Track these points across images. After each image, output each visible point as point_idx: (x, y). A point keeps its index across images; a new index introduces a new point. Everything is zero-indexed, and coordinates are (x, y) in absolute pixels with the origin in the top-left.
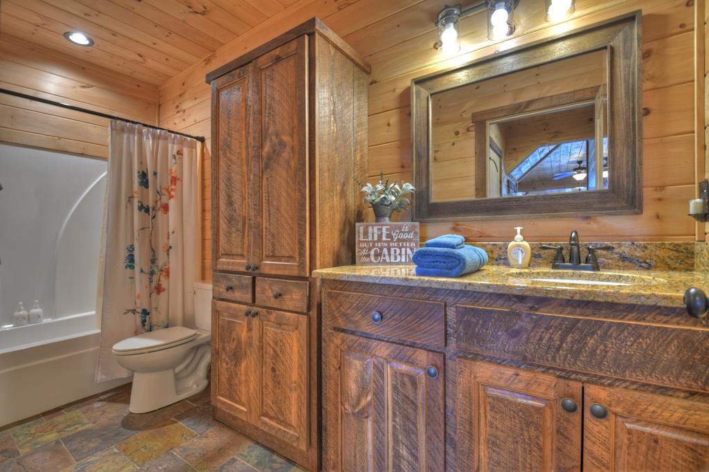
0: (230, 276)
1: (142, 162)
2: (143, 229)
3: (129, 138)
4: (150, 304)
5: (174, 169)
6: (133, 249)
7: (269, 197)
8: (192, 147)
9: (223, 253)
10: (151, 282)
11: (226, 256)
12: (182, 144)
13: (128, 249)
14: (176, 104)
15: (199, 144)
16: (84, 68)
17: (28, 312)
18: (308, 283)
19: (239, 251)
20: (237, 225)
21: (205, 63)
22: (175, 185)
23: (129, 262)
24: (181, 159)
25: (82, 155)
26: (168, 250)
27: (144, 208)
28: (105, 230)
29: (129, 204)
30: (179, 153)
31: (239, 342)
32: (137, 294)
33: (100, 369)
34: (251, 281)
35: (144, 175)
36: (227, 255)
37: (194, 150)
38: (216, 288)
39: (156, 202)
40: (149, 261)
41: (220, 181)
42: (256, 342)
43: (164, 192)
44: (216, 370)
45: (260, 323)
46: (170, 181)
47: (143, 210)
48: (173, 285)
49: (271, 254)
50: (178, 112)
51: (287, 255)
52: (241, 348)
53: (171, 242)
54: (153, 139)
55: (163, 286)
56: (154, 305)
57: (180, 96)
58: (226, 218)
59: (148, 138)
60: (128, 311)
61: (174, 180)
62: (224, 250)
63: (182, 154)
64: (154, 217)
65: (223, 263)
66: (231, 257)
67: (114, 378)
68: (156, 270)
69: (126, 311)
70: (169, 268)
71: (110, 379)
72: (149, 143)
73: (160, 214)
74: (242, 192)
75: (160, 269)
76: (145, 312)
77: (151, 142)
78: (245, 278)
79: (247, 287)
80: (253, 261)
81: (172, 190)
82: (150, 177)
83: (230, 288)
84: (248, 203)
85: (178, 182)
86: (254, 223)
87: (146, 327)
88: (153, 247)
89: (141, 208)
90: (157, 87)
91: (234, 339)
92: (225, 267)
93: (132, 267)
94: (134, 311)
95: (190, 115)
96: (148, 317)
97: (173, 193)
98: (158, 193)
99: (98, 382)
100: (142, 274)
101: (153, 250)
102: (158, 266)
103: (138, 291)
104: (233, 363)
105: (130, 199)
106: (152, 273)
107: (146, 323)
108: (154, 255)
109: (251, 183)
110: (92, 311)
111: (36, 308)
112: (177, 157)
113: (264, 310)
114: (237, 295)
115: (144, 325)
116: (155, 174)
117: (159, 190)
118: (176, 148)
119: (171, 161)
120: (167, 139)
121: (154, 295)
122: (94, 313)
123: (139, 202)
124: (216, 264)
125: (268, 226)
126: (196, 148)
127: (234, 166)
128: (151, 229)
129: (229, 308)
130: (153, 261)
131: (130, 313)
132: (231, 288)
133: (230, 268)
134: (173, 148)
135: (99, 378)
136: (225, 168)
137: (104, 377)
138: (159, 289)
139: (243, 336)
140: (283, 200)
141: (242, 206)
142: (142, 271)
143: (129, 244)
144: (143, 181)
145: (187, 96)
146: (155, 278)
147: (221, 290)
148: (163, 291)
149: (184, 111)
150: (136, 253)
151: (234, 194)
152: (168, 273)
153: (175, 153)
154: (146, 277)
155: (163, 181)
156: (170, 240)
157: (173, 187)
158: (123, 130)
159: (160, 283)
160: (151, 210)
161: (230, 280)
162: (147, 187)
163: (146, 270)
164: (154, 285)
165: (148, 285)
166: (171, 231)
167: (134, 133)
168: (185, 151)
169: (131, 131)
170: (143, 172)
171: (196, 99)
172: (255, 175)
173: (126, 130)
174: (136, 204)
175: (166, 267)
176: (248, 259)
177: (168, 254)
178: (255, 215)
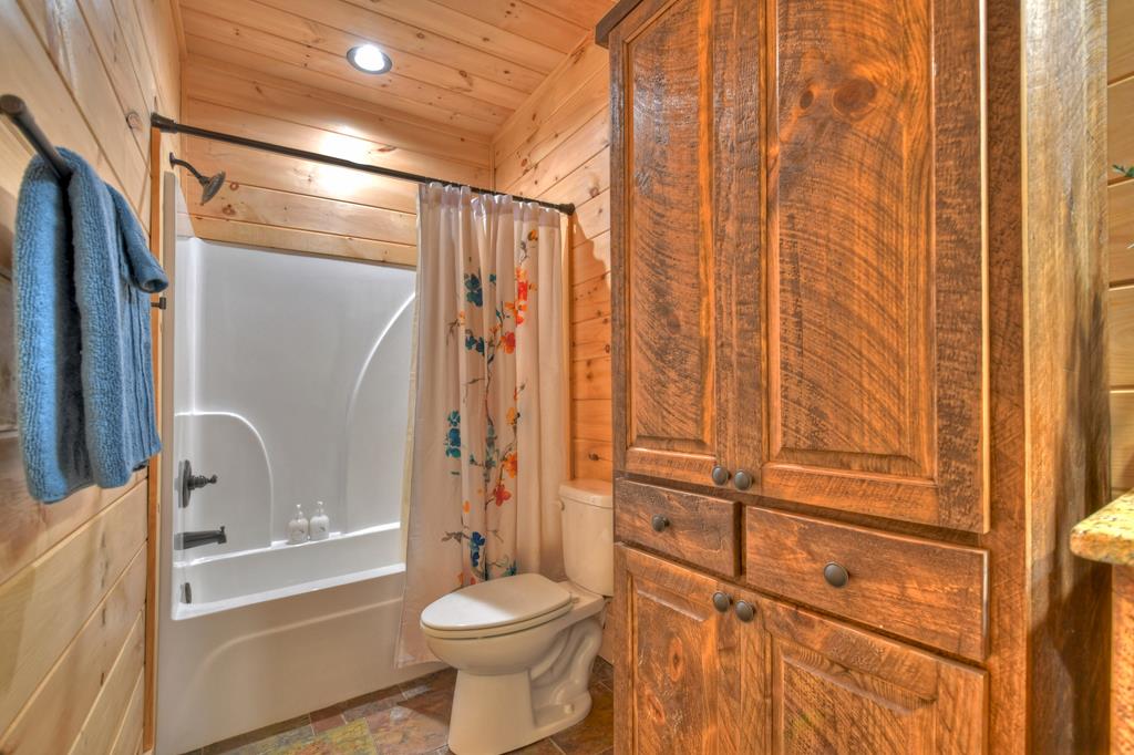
0: (664, 491)
1: (471, 259)
2: (474, 381)
3: (448, 214)
4: (486, 523)
5: (523, 267)
6: (459, 420)
7: (796, 271)
8: (555, 224)
9: (643, 432)
10: (487, 481)
11: (651, 442)
12: (537, 219)
13: (449, 419)
14: (523, 158)
15: (564, 219)
16: (381, 120)
17: (309, 521)
18: (985, 554)
19: (690, 429)
20: (684, 361)
21: (574, 59)
22: (525, 298)
23: (452, 444)
24: (536, 248)
25: (384, 263)
26: (515, 421)
27: (476, 344)
28: (414, 385)
29: (451, 338)
30: (532, 237)
31: (693, 670)
32: (464, 502)
33: (402, 642)
34: (729, 514)
35: (474, 282)
36: (653, 438)
37: (557, 230)
38: (626, 517)
39: (495, 332)
40: (485, 443)
41: (634, 258)
42: (750, 690)
43: (508, 312)
44: (625, 714)
45: (763, 641)
46: (516, 291)
47: (474, 346)
48: (523, 486)
49: (804, 443)
50: (527, 171)
51: (880, 450)
52: (700, 690)
53: (520, 407)
54: (489, 212)
55: (506, 490)
56: (492, 527)
57: (528, 141)
58: (650, 347)
59: (479, 214)
60: (450, 535)
61: (524, 289)
62: (645, 425)
63: (537, 239)
64: (492, 358)
65: (643, 458)
66: (664, 445)
67: (425, 661)
68: (495, 459)
69: (445, 536)
70: (516, 455)
71: (418, 662)
72: (482, 222)
73: (501, 353)
74: (697, 275)
75: (501, 456)
76: (477, 539)
77: (485, 220)
78: (707, 504)
79: (716, 528)
80: (740, 461)
81: (520, 308)
82: (485, 284)
83: (664, 525)
84: (718, 302)
85: (530, 292)
86: (741, 355)
87: (479, 568)
88: (490, 413)
89: (469, 343)
90: (490, 137)
91: (676, 657)
92: (648, 469)
93: (456, 453)
94: (459, 536)
95: (546, 171)
96: (481, 547)
97: (521, 314)
98: (498, 314)
99: (400, 666)
100: (473, 466)
101: (489, 420)
102: (498, 451)
103: (466, 497)
104: (678, 717)
105: (454, 325)
106: (489, 464)
107: (479, 561)
108: (492, 431)
109: (729, 246)
110: (395, 521)
111: (320, 515)
112: (529, 244)
113: (781, 607)
114: (686, 544)
115: (475, 564)
116: (493, 278)
117: (499, 310)
118: (526, 228)
119: (519, 254)
120: (511, 211)
121: (492, 505)
122: (396, 525)
123: (466, 331)
124: (625, 460)
125: (793, 359)
126: (559, 227)
127: (676, 212)
128: (486, 381)
129: (662, 574)
130: (491, 442)
131: (453, 541)
132: (667, 524)
133: (663, 472)
134: (521, 229)
135: (401, 661)
136: (648, 223)
137: (410, 658)
138: (500, 495)
139: (704, 657)
140: (857, 273)
141: (696, 311)
142: (472, 461)
143: (452, 410)
144: (472, 293)
145: (540, 137)
146: (494, 473)
147: (638, 524)
148: (507, 499)
149: (536, 166)
150: (463, 427)
151: (674, 284)
152: (514, 463)
153: (524, 238)
154: (479, 471)
155: (505, 291)
156: (518, 401)
157: (522, 303)
158: (438, 199)
159: (502, 483)
160: (486, 345)
161: (661, 502)
162: (480, 304)
163: (480, 459)
164: (492, 486)
165: (482, 487)
166: (519, 385)
167: (457, 206)
168: (542, 232)
169: (453, 201)
170: (473, 277)
171: (557, 136)
172: (742, 220)
173: (443, 200)
174: (462, 336)
175: (512, 453)
176: (720, 454)
177: (515, 428)
178: (742, 332)
